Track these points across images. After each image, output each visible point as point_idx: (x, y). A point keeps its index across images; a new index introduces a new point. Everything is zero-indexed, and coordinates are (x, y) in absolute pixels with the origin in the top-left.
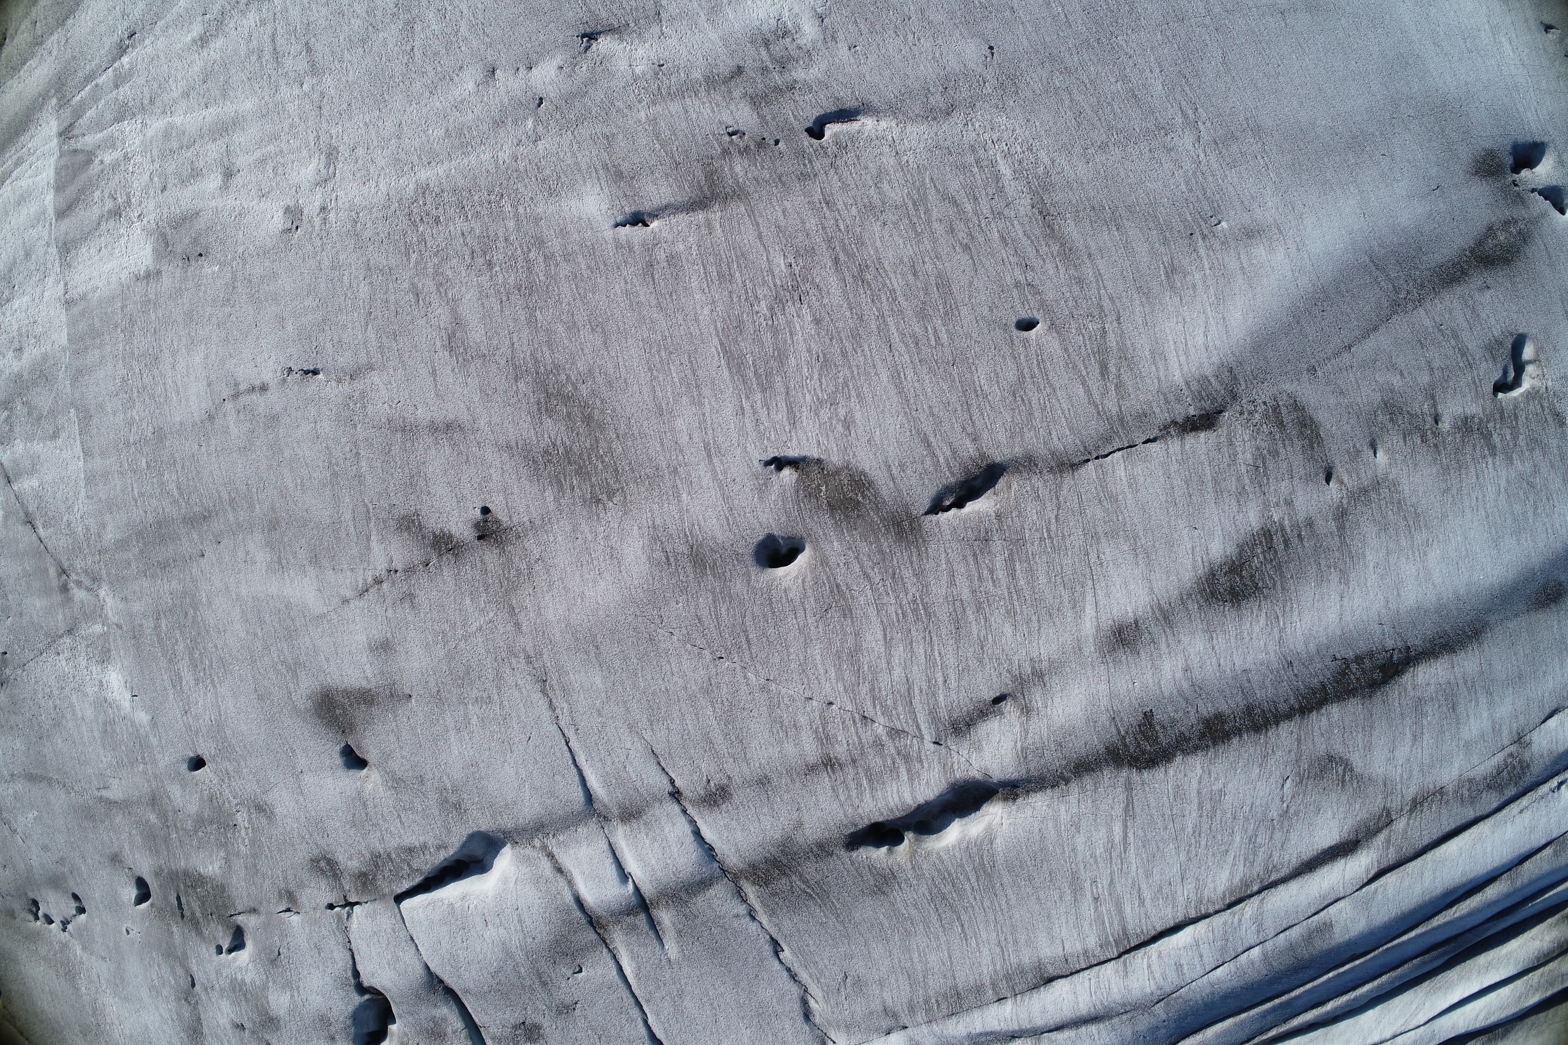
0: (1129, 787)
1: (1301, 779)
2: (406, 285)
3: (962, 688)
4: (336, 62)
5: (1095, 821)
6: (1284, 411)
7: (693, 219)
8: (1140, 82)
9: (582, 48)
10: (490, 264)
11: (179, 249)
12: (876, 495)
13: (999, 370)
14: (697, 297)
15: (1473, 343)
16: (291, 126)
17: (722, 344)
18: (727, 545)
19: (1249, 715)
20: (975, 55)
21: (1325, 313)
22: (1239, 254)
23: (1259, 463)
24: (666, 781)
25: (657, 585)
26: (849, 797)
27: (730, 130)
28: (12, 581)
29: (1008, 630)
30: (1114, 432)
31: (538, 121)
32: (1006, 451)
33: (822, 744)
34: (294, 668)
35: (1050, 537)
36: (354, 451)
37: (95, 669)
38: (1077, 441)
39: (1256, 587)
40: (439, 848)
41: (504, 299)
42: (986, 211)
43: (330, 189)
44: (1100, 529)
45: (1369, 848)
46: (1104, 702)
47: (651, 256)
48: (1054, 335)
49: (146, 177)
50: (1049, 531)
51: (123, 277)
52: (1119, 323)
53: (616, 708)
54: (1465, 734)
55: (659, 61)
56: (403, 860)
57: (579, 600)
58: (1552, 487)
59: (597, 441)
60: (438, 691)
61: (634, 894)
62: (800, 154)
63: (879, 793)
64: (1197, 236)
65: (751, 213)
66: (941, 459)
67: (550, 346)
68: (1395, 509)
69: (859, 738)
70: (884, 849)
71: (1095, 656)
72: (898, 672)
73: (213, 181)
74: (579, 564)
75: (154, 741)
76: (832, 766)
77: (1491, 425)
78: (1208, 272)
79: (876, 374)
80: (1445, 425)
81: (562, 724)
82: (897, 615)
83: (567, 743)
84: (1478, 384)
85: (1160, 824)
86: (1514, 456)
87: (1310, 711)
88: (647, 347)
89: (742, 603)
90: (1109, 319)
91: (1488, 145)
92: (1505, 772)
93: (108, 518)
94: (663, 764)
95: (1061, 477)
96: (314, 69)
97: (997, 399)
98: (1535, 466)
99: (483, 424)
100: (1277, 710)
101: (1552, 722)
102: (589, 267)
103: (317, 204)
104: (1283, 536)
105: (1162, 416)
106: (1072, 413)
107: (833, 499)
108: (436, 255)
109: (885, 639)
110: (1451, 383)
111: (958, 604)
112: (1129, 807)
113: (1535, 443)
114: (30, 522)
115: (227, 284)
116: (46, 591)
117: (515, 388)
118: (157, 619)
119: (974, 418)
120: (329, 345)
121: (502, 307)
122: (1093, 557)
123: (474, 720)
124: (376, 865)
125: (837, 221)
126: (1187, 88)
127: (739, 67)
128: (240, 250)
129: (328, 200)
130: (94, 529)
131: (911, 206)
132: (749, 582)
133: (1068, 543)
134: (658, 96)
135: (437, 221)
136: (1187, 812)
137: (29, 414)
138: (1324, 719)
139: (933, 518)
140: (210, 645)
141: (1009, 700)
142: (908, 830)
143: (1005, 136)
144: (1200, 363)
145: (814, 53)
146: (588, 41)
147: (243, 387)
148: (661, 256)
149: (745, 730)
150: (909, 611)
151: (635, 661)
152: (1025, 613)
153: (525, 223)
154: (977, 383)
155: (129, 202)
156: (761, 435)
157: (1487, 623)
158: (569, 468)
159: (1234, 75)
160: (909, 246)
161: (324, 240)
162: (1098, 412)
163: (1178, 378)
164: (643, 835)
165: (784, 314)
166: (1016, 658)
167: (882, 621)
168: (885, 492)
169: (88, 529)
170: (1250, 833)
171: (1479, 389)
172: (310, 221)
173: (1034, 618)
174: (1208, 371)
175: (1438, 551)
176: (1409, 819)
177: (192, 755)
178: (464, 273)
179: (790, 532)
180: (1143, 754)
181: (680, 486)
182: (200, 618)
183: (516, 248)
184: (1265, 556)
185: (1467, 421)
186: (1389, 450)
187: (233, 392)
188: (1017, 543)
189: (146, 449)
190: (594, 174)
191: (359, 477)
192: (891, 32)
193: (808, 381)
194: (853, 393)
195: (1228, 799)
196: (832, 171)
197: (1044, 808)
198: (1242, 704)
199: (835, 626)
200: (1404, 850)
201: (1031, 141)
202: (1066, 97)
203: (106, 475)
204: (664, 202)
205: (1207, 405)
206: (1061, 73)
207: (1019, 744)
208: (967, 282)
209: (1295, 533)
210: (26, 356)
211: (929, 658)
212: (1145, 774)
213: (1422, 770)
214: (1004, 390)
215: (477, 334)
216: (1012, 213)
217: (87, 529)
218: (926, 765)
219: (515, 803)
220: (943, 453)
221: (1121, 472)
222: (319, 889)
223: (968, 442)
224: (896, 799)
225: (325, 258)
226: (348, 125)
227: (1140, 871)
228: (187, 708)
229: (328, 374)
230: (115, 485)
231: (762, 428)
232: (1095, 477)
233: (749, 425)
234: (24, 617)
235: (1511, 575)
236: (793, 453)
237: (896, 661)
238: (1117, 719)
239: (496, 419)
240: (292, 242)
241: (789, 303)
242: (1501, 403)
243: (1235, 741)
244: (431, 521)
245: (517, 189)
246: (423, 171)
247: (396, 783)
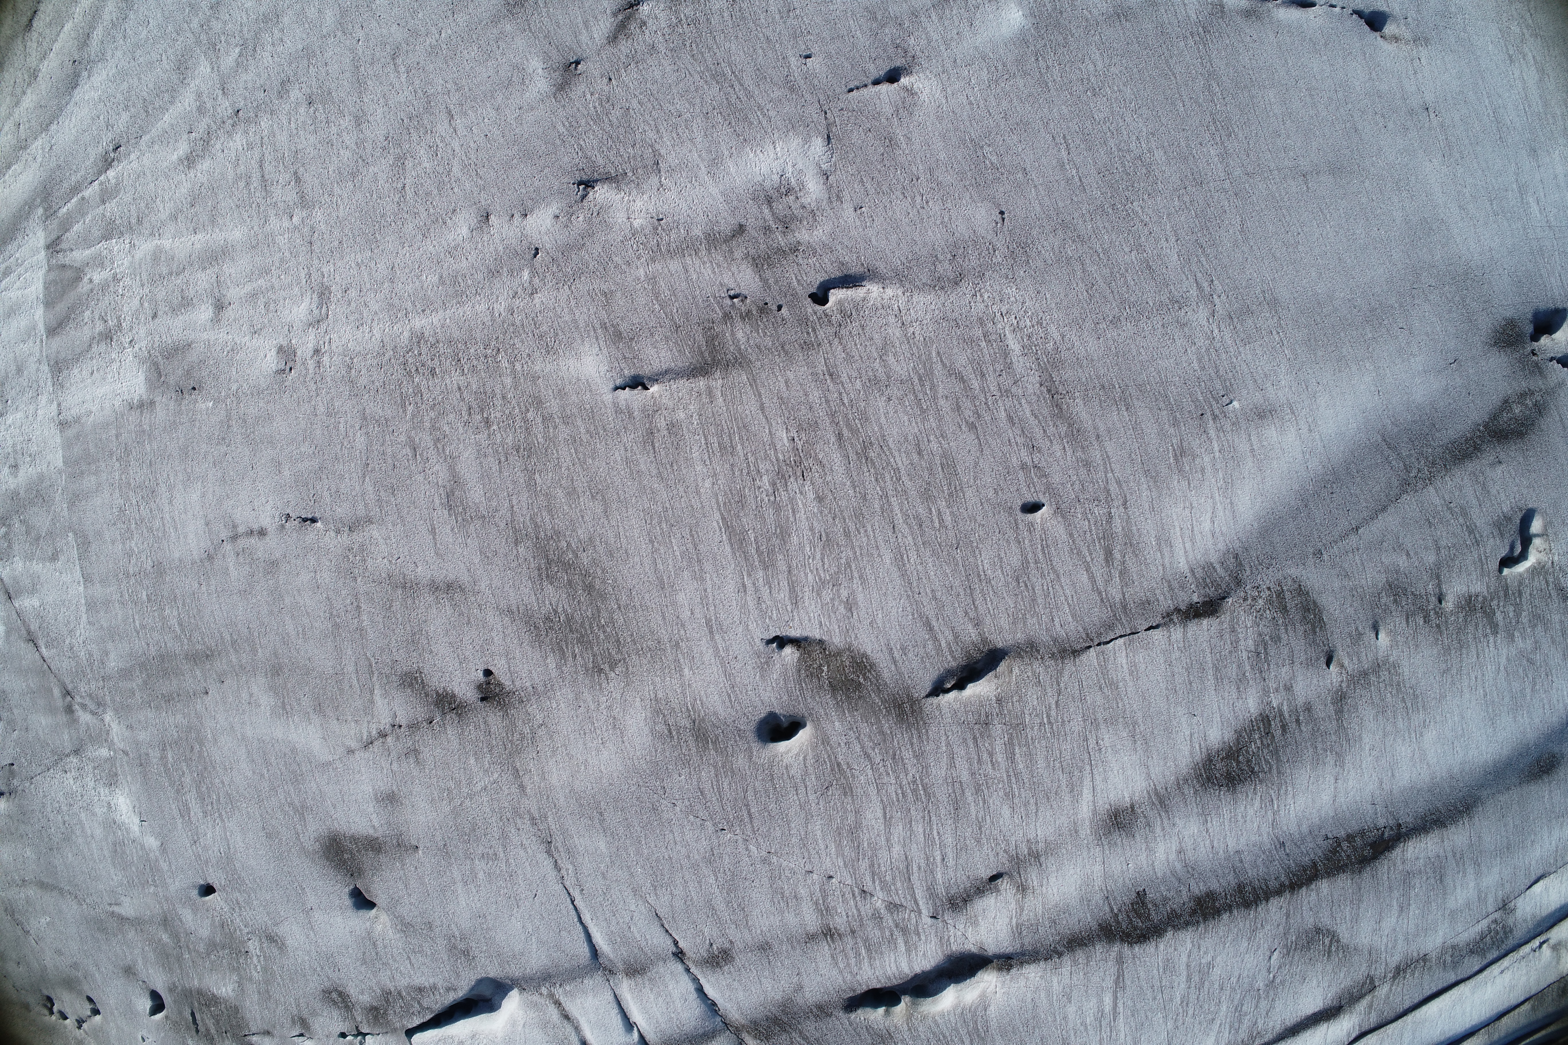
0: (1120, 961)
1: (1288, 951)
2: (403, 438)
3: (960, 867)
4: (326, 196)
5: (1086, 992)
6: (1288, 595)
7: (693, 385)
8: (1155, 252)
9: (578, 196)
10: (487, 422)
11: (172, 380)
12: (878, 677)
13: (1003, 555)
14: (698, 468)
15: (1481, 520)
16: (282, 260)
17: (723, 518)
18: (729, 721)
19: (1240, 892)
20: (985, 221)
21: (1334, 495)
22: (1250, 436)
23: (1261, 649)
24: (669, 942)
25: (660, 757)
26: (848, 965)
27: (732, 293)
28: (16, 695)
29: (1006, 811)
30: (1117, 619)
31: (534, 272)
32: (1009, 637)
33: (822, 914)
34: (302, 811)
35: (1050, 723)
36: (355, 604)
37: (104, 791)
38: (1080, 628)
39: (1252, 772)
40: (448, 989)
41: (503, 459)
42: (993, 388)
43: (323, 331)
44: (1100, 716)
45: (1351, 1013)
46: (1098, 882)
47: (651, 422)
48: (1060, 519)
49: (136, 302)
50: (1048, 716)
51: (117, 404)
52: (1126, 508)
53: (620, 872)
54: (1451, 904)
55: (658, 216)
56: (413, 999)
57: (583, 768)
58: (1552, 663)
59: (599, 612)
60: (445, 845)
61: (639, 1042)
62: (804, 321)
63: (877, 962)
64: (1208, 416)
65: (753, 382)
66: (943, 644)
67: (550, 511)
68: (1394, 692)
69: (858, 910)
70: (881, 1010)
71: (1091, 838)
72: (897, 849)
73: (204, 313)
74: (582, 732)
75: (164, 866)
76: (832, 936)
77: (1494, 603)
78: (1217, 454)
79: (879, 555)
80: (1449, 604)
81: (567, 884)
82: (897, 794)
83: (573, 902)
84: (1484, 561)
85: (1149, 994)
86: (1516, 634)
87: (1300, 887)
88: (648, 518)
89: (743, 778)
90: (1116, 504)
91: (1509, 314)
92: (1488, 937)
93: (110, 646)
94: (666, 926)
95: (1062, 663)
96: (304, 202)
97: (1000, 585)
98: (1536, 643)
99: (483, 586)
100: (1267, 887)
101: (1538, 888)
102: (588, 432)
103: (311, 346)
104: (1281, 721)
105: (1166, 604)
106: (1075, 600)
107: (834, 679)
108: (433, 408)
109: (885, 817)
110: (1457, 562)
111: (957, 785)
112: (1119, 979)
113: (1537, 618)
114: (32, 640)
115: (221, 422)
116: (51, 710)
117: (515, 552)
118: (163, 750)
119: (976, 603)
120: (326, 494)
121: (500, 468)
122: (1092, 742)
123: (481, 875)
124: (387, 1001)
125: (840, 394)
126: (1203, 259)
127: (741, 226)
128: (234, 387)
129: (321, 342)
130: (96, 655)
131: (917, 381)
132: (750, 758)
133: (1067, 728)
134: (657, 253)
135: (433, 372)
136: (1176, 984)
137: (28, 533)
138: (1313, 894)
139: (934, 700)
140: (217, 781)
141: (1006, 877)
142: (905, 994)
143: (1015, 308)
144: (1206, 550)
145: (818, 213)
146: (584, 189)
147: (241, 529)
148: (661, 423)
149: (746, 899)
150: (908, 791)
151: (639, 829)
152: (1023, 796)
153: (522, 380)
154: (981, 567)
155: (120, 325)
156: (763, 614)
157: (1479, 798)
158: (570, 636)
159: (1252, 244)
160: (914, 424)
161: (319, 384)
162: (1102, 600)
163: (1183, 565)
164: (648, 989)
165: (787, 490)
166: (1013, 839)
167: (882, 800)
168: (886, 675)
169: (91, 655)
170: (1236, 1002)
171: (1485, 566)
172: (304, 363)
173: (1032, 801)
174: (1214, 558)
175: (1434, 732)
176: (1392, 985)
177: (202, 883)
178: (461, 429)
179: (791, 711)
180: (1135, 930)
181: (682, 660)
182: (206, 754)
183: (514, 407)
184: (1262, 742)
185: (1470, 600)
186: (1391, 631)
187: (231, 534)
188: (1017, 727)
189: (146, 582)
190: (592, 333)
191: (361, 630)
192: (898, 193)
193: (811, 560)
194: (856, 575)
195: (1217, 972)
196: (836, 341)
197: (1037, 979)
198: (1233, 883)
199: (835, 804)
200: (1385, 1014)
201: (1041, 314)
202: (1078, 267)
203: (107, 603)
204: (664, 367)
205: (1211, 592)
206: (1074, 241)
207: (1014, 921)
208: (972, 462)
209: (1294, 718)
210: (22, 473)
211: (928, 837)
212: (1136, 948)
213: (1407, 939)
214: (1008, 575)
215: (476, 494)
216: (1020, 391)
217: (89, 654)
218: (923, 938)
219: (522, 954)
220: (945, 637)
221: (1122, 660)
222: (332, 1018)
223: (970, 627)
224: (894, 968)
225: (321, 404)
226: (340, 264)
227: (1129, 1038)
228: (196, 838)
229: (326, 523)
230: (116, 614)
231: (764, 606)
232: (1096, 664)
233: (751, 604)
234: (30, 732)
235: (1505, 752)
236: (794, 633)
237: (895, 839)
238: (1111, 898)
239: (496, 583)
240: (287, 384)
241: (792, 479)
242: (1506, 580)
243: (1225, 916)
244: (434, 680)
245: (514, 345)
246: (417, 319)
247: (405, 927)
